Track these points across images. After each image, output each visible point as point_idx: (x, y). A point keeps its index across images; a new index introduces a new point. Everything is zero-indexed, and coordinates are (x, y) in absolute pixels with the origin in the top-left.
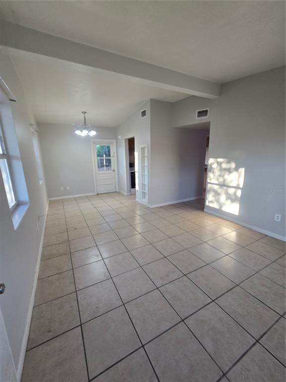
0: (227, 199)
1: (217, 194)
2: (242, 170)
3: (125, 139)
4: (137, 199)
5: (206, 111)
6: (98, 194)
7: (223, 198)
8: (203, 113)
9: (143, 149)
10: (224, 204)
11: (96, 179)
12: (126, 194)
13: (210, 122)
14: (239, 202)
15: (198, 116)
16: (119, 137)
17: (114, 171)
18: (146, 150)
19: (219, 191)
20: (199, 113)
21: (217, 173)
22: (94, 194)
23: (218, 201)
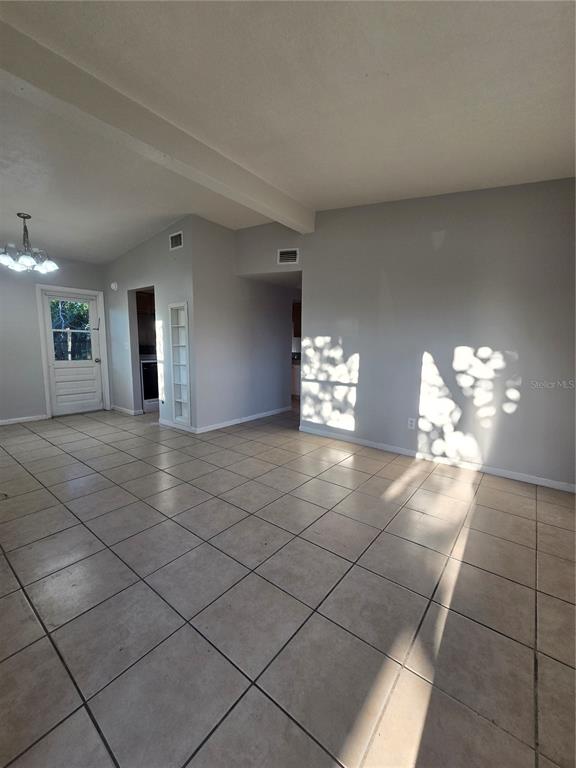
0: (334, 408)
1: (318, 401)
2: (355, 359)
3: (129, 291)
4: (162, 421)
5: (295, 253)
6: (53, 417)
7: (327, 408)
8: (288, 256)
9: (176, 312)
10: (330, 418)
11: (49, 378)
12: (132, 412)
13: (300, 272)
14: (353, 412)
15: (281, 260)
16: (114, 286)
17: (98, 361)
18: (183, 315)
19: (321, 395)
20: (282, 254)
21: (316, 364)
22: (44, 417)
23: (318, 413)
